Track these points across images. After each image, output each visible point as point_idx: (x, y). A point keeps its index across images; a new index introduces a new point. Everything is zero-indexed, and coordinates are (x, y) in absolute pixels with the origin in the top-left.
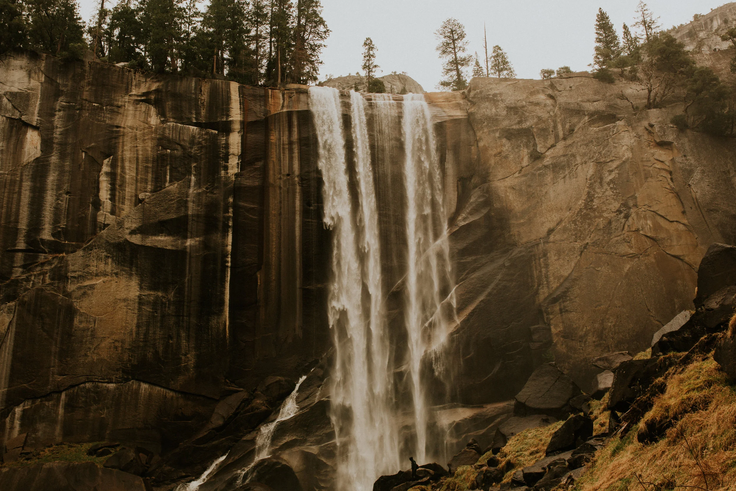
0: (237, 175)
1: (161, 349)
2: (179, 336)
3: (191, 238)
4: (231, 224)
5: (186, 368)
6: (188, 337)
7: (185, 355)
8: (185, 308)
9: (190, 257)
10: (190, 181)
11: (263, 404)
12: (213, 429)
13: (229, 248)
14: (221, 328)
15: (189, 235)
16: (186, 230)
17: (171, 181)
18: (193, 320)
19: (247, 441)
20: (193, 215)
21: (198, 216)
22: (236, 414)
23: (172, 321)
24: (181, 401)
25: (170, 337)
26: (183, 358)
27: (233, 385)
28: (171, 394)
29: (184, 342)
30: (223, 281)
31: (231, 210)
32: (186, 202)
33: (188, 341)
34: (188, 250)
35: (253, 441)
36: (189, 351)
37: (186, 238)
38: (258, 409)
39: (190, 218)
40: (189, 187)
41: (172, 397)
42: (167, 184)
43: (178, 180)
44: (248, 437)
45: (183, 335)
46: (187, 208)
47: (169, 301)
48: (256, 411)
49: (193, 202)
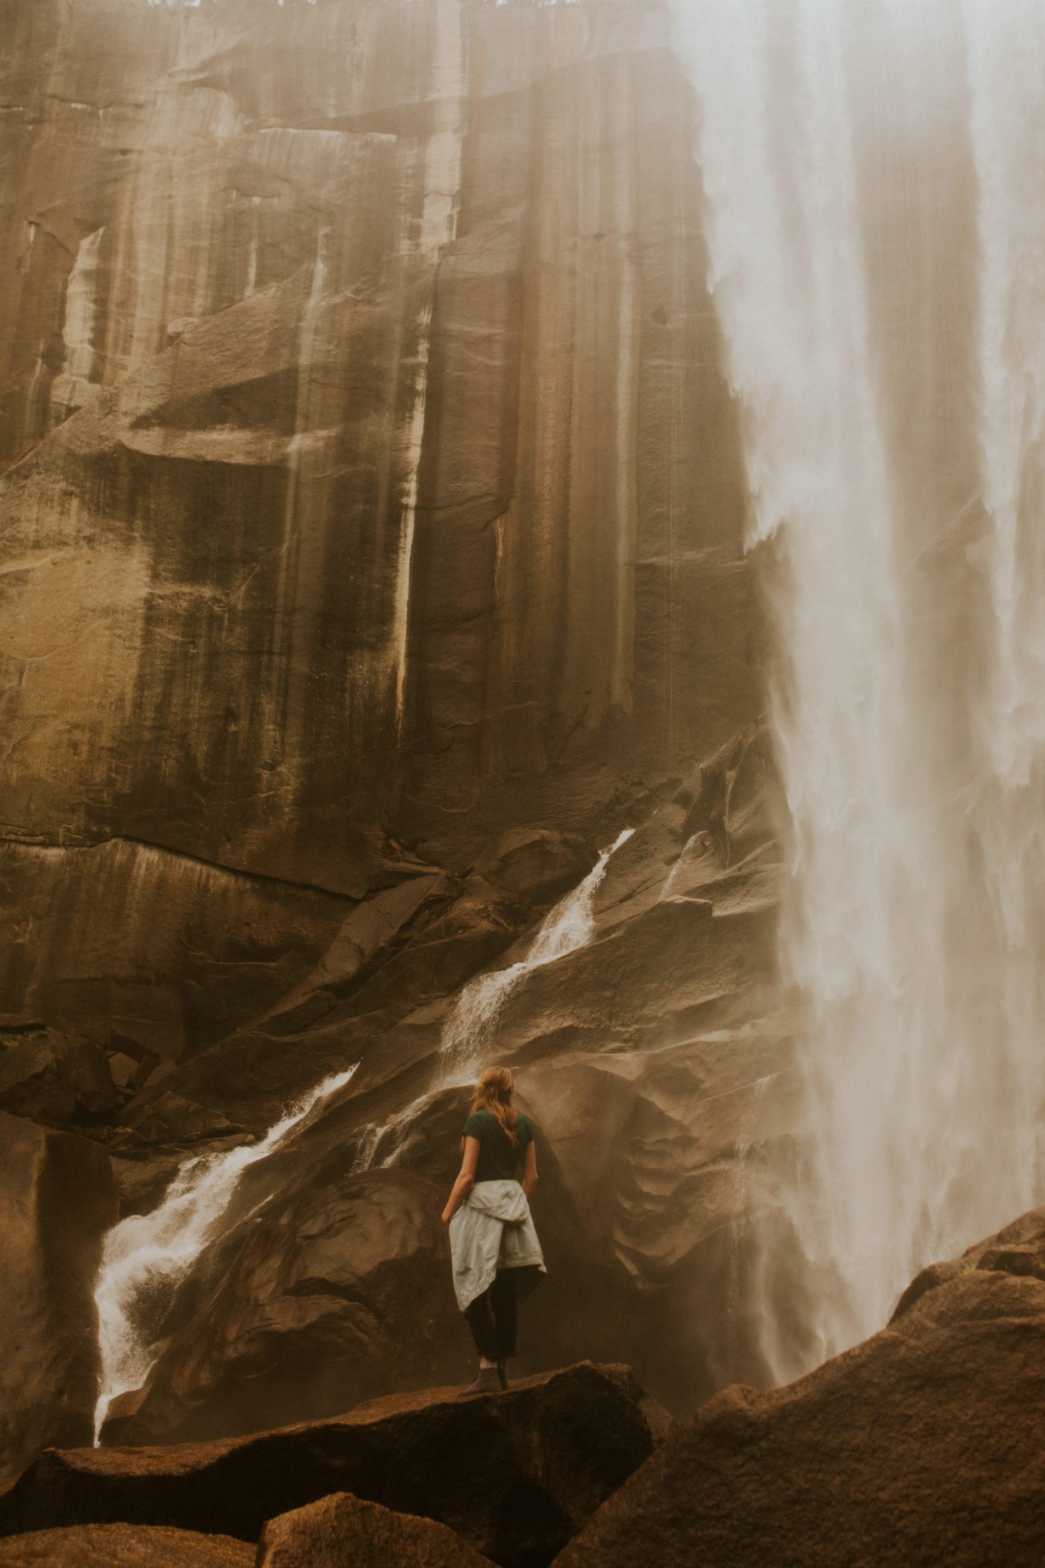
0: (446, 250)
1: (201, 749)
2: (255, 711)
3: (305, 430)
4: (421, 384)
5: (273, 807)
6: (283, 713)
7: (272, 766)
8: (278, 630)
9: (298, 483)
10: (311, 276)
11: (483, 914)
12: (326, 987)
13: (414, 455)
14: (383, 684)
15: (299, 422)
16: (292, 410)
17: (260, 283)
18: (300, 666)
19: (415, 1028)
20: (312, 368)
21: (326, 369)
22: (397, 943)
23: (238, 668)
24: (251, 903)
25: (231, 715)
26: (265, 774)
27: (412, 857)
28: (222, 880)
29: (270, 730)
30: (392, 548)
31: (423, 346)
32: (295, 333)
33: (282, 727)
34: (292, 465)
35: (434, 1030)
36: (283, 754)
37: (290, 431)
38: (465, 927)
39: (303, 377)
40: (308, 294)
41: (225, 891)
42: (249, 291)
43: (278, 277)
44: (422, 1016)
45: (269, 707)
46: (295, 349)
47: (231, 610)
48: (460, 935)
49: (316, 331)
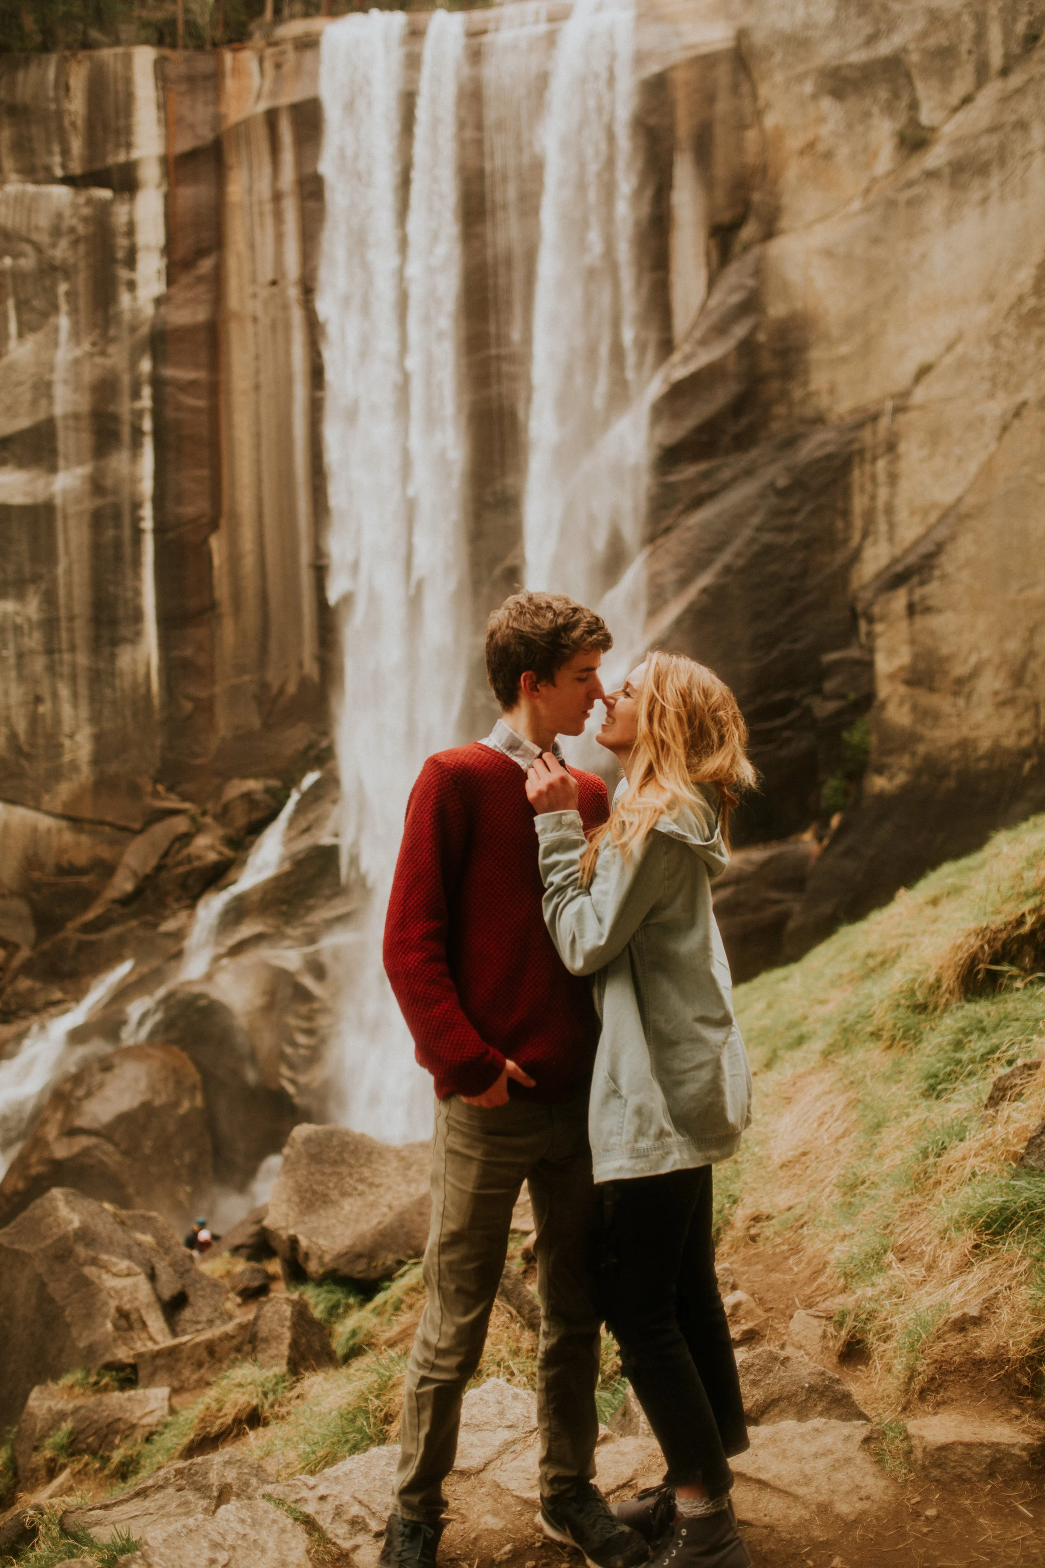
0: (159, 301)
1: (21, 726)
2: (55, 696)
3: (67, 468)
4: (147, 425)
5: (74, 766)
6: (75, 695)
7: (71, 736)
8: (64, 635)
9: (65, 517)
10: (56, 330)
11: (212, 848)
12: (115, 901)
13: (147, 487)
14: (142, 671)
15: (61, 462)
16: (53, 452)
17: (21, 335)
18: (83, 659)
19: (168, 935)
21: (76, 416)
22: (160, 868)
23: (39, 664)
24: (68, 837)
25: (38, 699)
26: (67, 742)
27: (173, 796)
28: (45, 822)
29: (67, 710)
30: (137, 562)
31: (147, 391)
32: (49, 385)
33: (75, 705)
34: (58, 501)
35: (179, 935)
36: (78, 727)
37: (53, 469)
38: (199, 858)
40: (56, 344)
41: (49, 831)
42: (13, 344)
43: (33, 329)
44: (170, 925)
45: (64, 692)
46: (50, 397)
47: (29, 620)
48: (196, 864)
49: (66, 382)
